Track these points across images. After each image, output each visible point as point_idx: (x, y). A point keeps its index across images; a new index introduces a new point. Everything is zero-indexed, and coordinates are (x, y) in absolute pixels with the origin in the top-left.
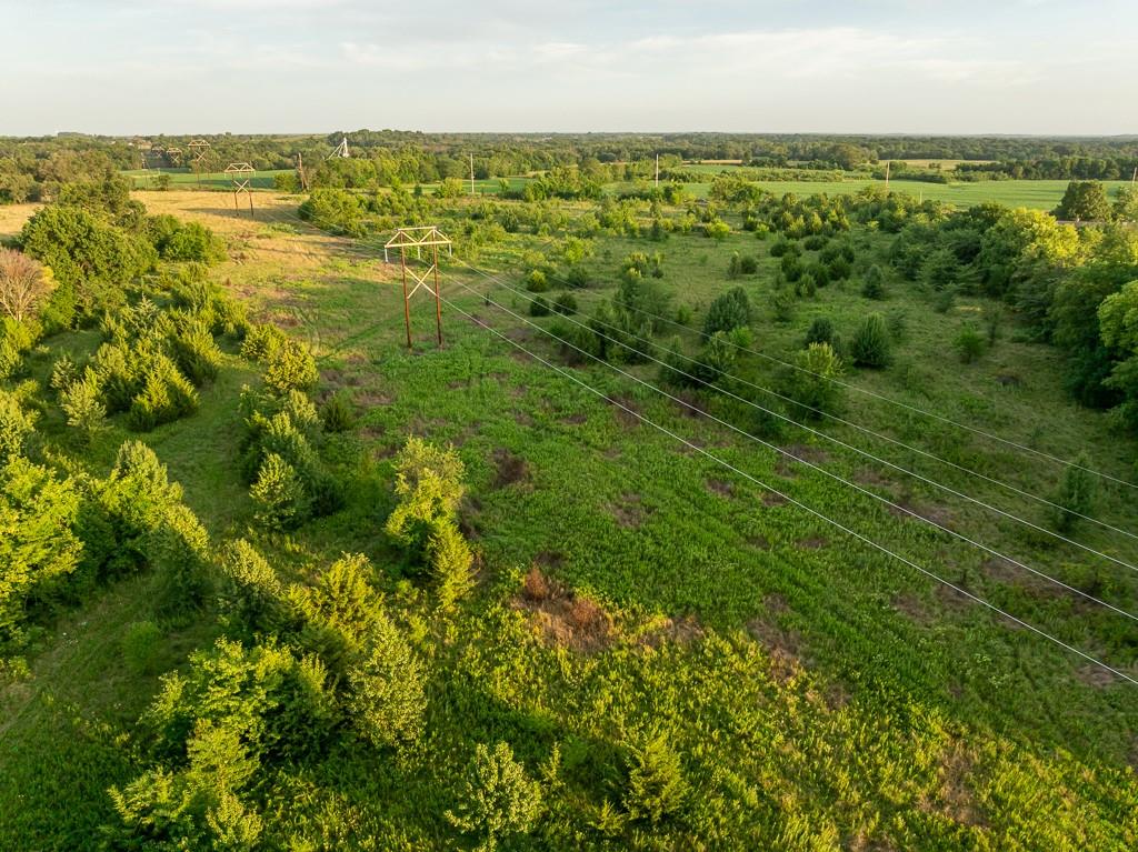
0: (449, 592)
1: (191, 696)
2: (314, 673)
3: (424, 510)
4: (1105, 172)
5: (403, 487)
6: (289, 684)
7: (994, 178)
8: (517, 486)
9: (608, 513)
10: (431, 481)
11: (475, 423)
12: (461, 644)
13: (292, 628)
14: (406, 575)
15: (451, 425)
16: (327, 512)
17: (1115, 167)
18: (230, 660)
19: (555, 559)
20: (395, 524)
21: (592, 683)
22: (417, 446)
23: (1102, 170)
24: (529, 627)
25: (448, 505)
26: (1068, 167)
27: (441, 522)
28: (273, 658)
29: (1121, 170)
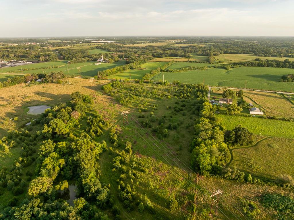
0: (130, 153)
1: (115, 160)
2: (123, 158)
3: (128, 147)
4: (264, 65)
5: (127, 145)
6: (121, 159)
7: (240, 66)
8: (136, 144)
9: (143, 147)
10: (129, 145)
11: (132, 136)
12: (131, 157)
13: (120, 156)
14: (127, 152)
15: (130, 137)
16: (119, 146)
17: (266, 64)
18: (118, 157)
19: (139, 151)
20: (126, 148)
21: (140, 160)
22: (128, 142)
23: (263, 65)
24: (136, 156)
25: (130, 147)
26: (256, 64)
27: (130, 148)
28: (120, 158)
29: (267, 65)
